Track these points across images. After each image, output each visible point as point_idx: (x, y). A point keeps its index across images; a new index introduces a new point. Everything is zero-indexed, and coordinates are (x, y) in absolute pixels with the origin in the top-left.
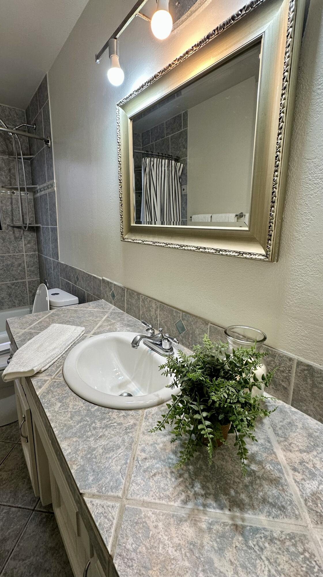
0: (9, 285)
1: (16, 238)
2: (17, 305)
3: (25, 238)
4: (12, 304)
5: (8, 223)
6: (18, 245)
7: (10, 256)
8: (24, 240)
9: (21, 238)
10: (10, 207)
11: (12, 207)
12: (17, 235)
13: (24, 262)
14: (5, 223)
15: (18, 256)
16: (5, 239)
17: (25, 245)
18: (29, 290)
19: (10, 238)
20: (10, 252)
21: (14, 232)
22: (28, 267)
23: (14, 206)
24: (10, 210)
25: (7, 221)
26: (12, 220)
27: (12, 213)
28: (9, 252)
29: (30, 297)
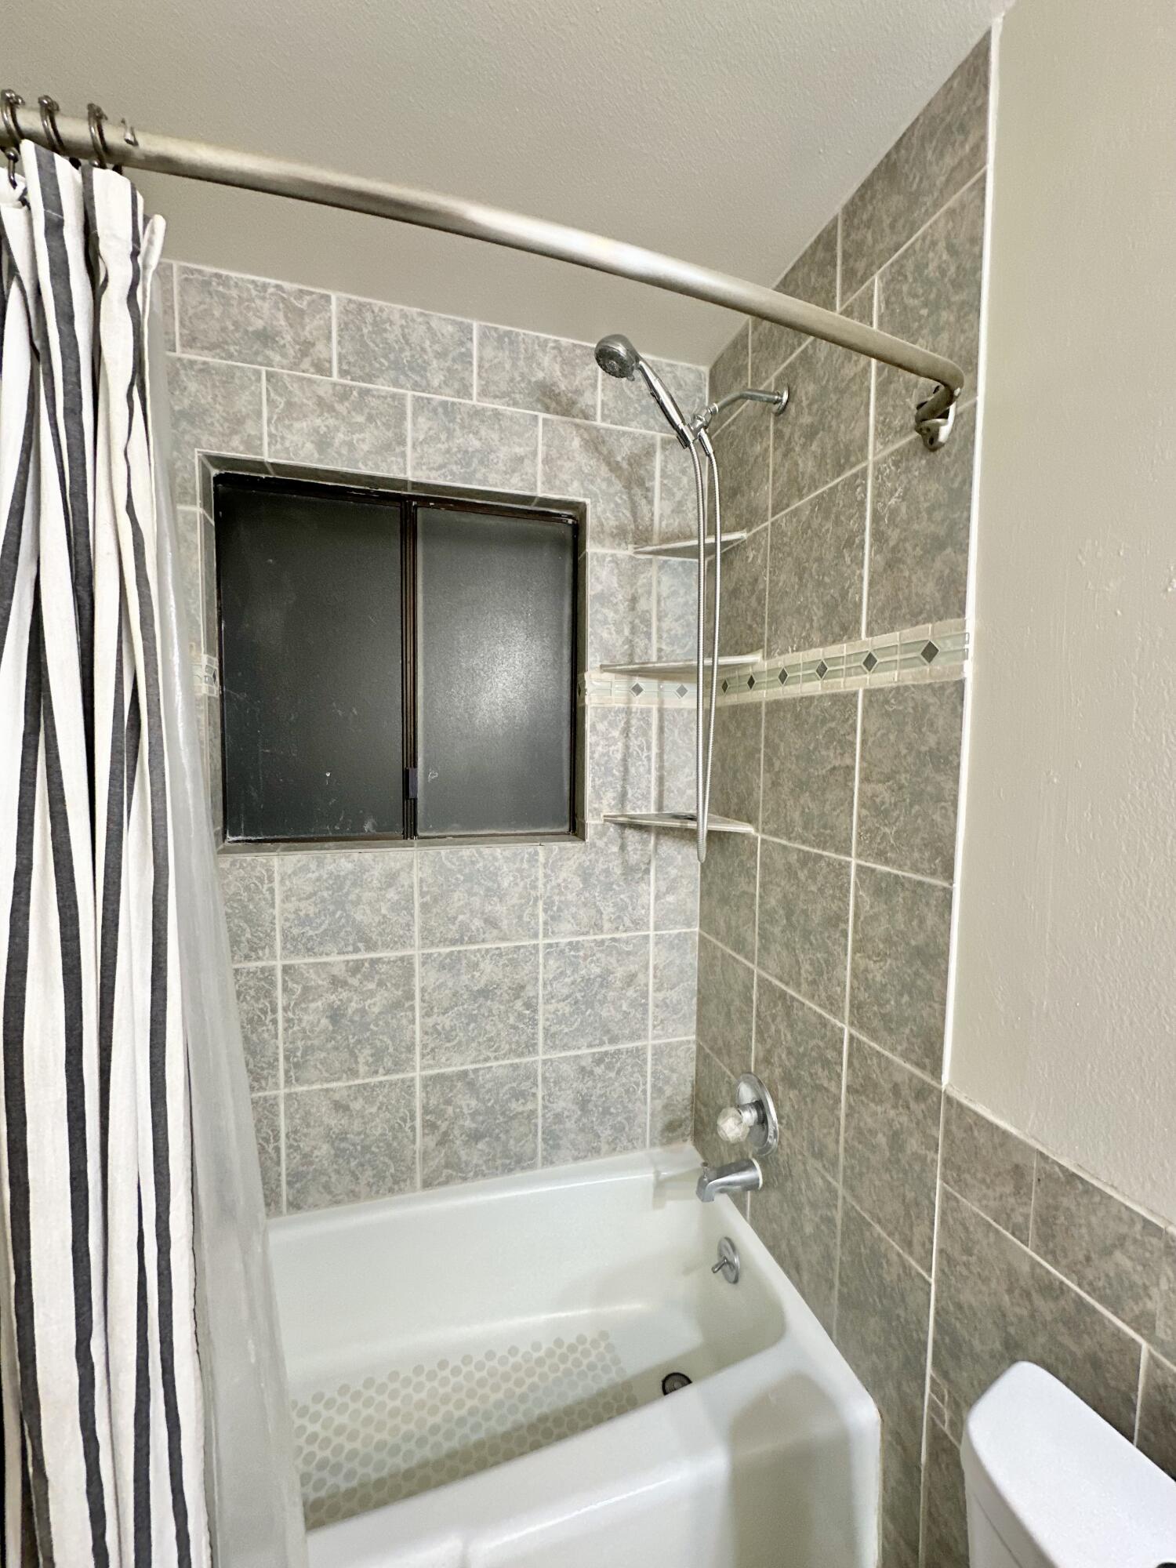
0: (587, 1062)
1: (629, 870)
2: (605, 1147)
3: (659, 869)
4: (588, 1143)
5: (606, 812)
6: (631, 898)
7: (603, 942)
8: (657, 879)
9: (647, 871)
10: (620, 745)
11: (627, 747)
12: (634, 858)
13: (647, 968)
14: (597, 812)
15: (627, 942)
16: (591, 875)
17: (657, 897)
18: (654, 1086)
19: (607, 872)
20: (601, 930)
21: (623, 848)
22: (658, 990)
23: (634, 743)
24: (619, 756)
25: (605, 802)
26: (623, 797)
27: (626, 771)
28: (598, 927)
29: (653, 1115)
